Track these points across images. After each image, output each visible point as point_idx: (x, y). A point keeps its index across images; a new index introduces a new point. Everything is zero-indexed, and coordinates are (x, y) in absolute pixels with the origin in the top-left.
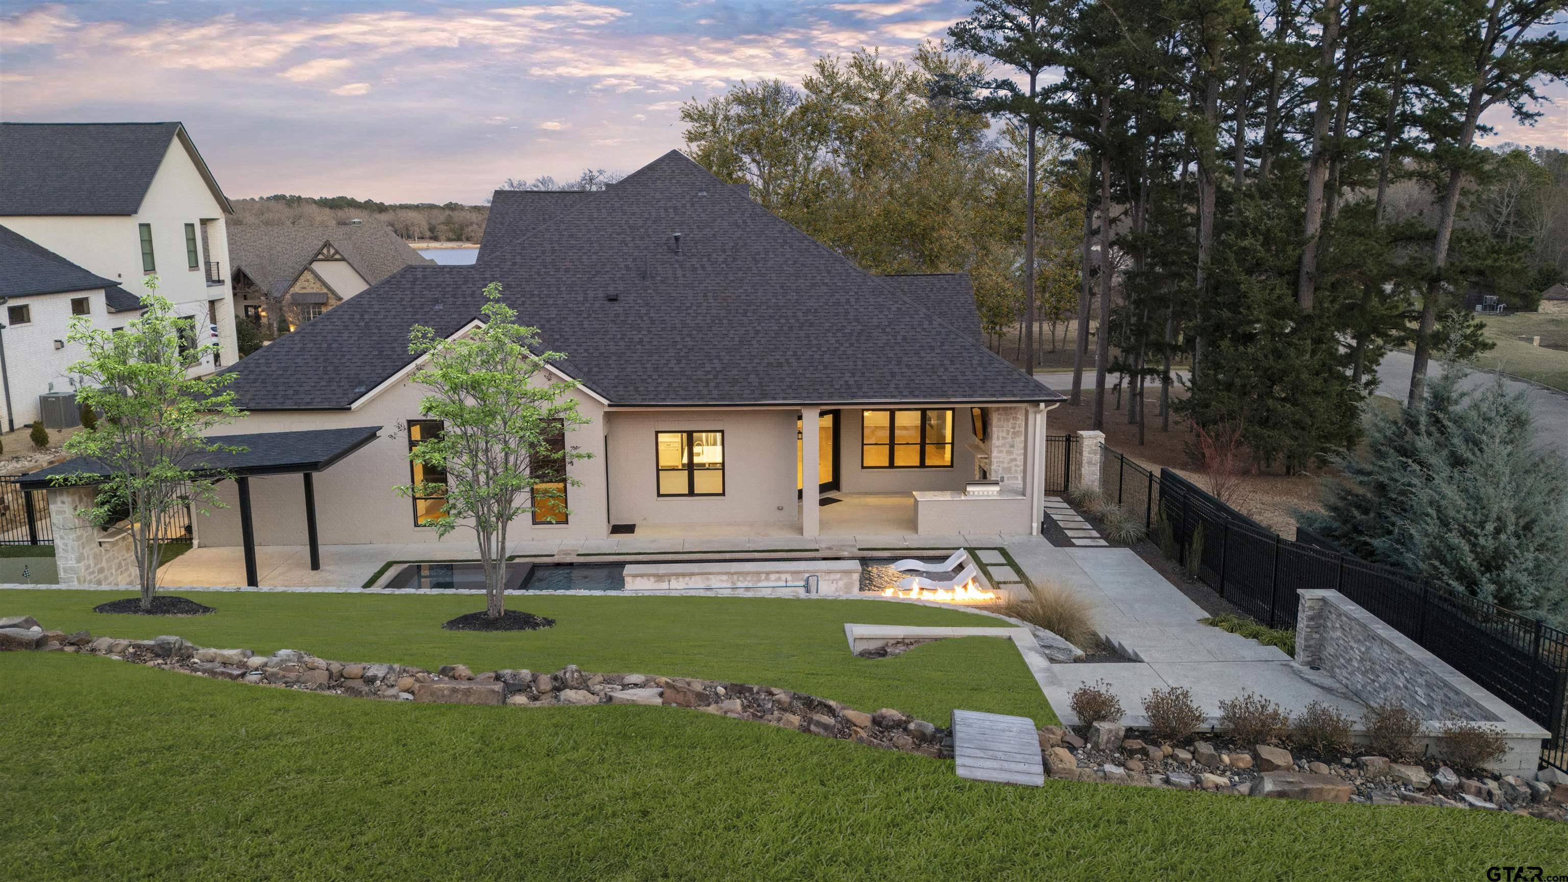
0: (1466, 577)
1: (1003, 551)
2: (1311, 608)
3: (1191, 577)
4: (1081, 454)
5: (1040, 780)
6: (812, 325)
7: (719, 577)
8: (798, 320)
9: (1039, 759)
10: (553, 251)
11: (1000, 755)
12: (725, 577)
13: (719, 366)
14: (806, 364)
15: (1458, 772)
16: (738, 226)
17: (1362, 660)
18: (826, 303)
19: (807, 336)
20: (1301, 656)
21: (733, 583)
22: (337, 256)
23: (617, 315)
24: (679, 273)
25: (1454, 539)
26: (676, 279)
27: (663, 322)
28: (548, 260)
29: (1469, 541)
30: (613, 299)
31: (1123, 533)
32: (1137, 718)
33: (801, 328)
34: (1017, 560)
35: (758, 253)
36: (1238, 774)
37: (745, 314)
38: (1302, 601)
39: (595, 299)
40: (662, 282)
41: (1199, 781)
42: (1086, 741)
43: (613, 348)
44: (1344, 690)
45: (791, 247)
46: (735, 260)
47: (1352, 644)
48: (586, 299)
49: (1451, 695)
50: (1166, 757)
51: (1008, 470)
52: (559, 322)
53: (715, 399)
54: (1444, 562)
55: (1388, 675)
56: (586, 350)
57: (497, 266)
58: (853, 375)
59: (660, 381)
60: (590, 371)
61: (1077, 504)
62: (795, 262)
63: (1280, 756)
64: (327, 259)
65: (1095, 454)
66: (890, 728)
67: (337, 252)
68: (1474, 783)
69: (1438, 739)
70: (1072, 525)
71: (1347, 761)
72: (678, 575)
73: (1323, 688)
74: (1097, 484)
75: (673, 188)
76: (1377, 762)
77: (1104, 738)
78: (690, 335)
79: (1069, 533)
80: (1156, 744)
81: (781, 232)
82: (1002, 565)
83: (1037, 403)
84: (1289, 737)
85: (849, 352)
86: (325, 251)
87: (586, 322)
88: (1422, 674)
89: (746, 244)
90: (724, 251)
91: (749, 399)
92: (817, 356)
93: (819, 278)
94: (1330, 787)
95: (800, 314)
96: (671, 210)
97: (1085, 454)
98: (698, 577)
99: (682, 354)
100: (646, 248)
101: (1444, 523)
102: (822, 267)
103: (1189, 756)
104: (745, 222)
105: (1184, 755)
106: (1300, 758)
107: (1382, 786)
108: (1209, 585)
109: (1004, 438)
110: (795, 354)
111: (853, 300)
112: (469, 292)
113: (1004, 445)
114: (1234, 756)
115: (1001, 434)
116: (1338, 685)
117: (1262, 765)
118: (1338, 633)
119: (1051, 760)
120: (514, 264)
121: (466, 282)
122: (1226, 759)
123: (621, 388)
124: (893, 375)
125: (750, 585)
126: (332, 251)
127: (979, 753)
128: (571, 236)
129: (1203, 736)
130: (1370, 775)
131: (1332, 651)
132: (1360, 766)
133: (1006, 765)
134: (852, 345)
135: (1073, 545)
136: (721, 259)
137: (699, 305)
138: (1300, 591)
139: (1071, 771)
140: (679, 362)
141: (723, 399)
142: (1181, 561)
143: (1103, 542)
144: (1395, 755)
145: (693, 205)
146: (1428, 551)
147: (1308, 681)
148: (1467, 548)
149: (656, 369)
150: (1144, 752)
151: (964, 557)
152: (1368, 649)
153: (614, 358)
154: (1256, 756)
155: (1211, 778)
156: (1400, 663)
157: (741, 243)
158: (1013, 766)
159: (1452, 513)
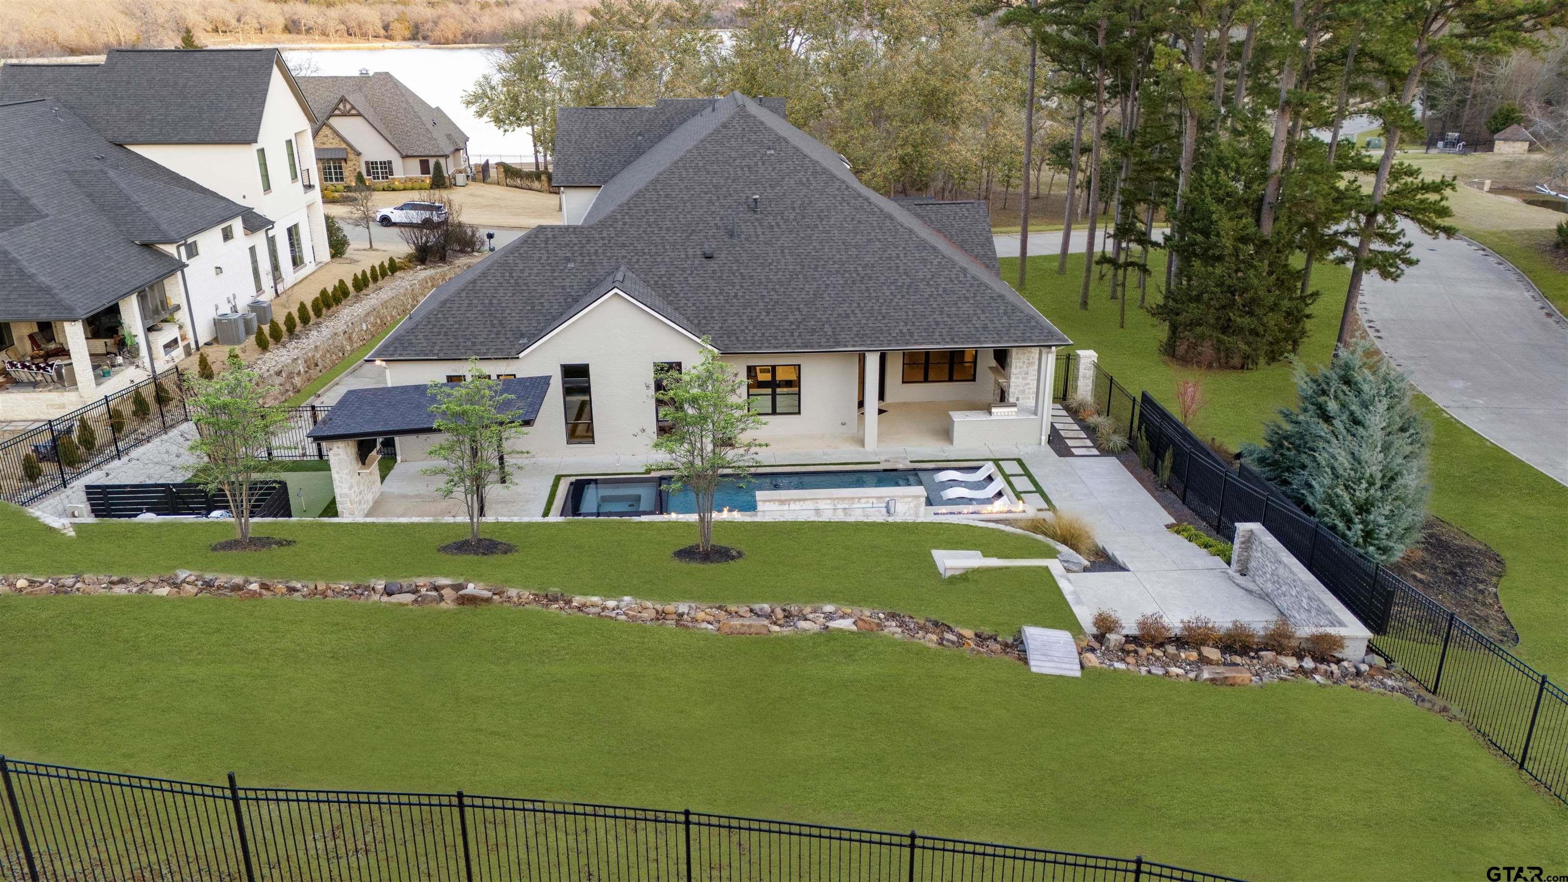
0: (1346, 515)
1: (1019, 461)
2: (1243, 536)
3: (1161, 486)
4: (1078, 370)
5: (1078, 674)
6: (870, 278)
7: (824, 502)
8: (858, 274)
9: (1078, 661)
10: (655, 211)
11: (1055, 659)
12: (829, 501)
13: (800, 318)
14: (868, 315)
15: (1314, 659)
16: (803, 184)
17: (1272, 574)
18: (880, 258)
19: (868, 289)
20: (1234, 566)
21: (835, 505)
22: (353, 112)
23: (714, 272)
24: (759, 230)
25: (1340, 491)
26: (757, 236)
27: (751, 277)
28: (652, 219)
29: (1350, 493)
30: (709, 257)
31: (1111, 445)
32: (1131, 628)
33: (861, 282)
34: (1032, 470)
35: (822, 211)
36: (1189, 665)
37: (816, 269)
38: (1237, 531)
39: (695, 256)
40: (746, 239)
41: (1167, 672)
42: (1102, 645)
43: (714, 301)
44: (1260, 592)
45: (848, 204)
46: (804, 217)
47: (1267, 563)
48: (687, 257)
49: (1321, 606)
50: (1148, 654)
51: (1023, 392)
52: (669, 279)
53: (798, 347)
54: (1333, 506)
55: (1287, 587)
56: (694, 304)
57: (611, 225)
58: (906, 324)
59: (755, 331)
60: (699, 324)
61: (1074, 412)
62: (853, 219)
63: (1212, 653)
64: (343, 115)
65: (1089, 370)
66: (986, 639)
67: (353, 108)
68: (1323, 667)
69: (1307, 639)
70: (1071, 434)
71: (1252, 654)
72: (795, 500)
73: (1246, 590)
74: (1089, 393)
75: (744, 147)
76: (1268, 655)
77: (1112, 644)
78: (774, 289)
79: (1070, 443)
80: (1142, 646)
81: (838, 190)
82: (1021, 475)
83: (1050, 346)
84: (1220, 639)
85: (902, 303)
86: (341, 106)
87: (690, 279)
88: (1306, 590)
89: (811, 202)
90: (794, 209)
91: (826, 347)
92: (876, 308)
93: (873, 234)
94: (1239, 675)
95: (860, 269)
96: (746, 169)
97: (1081, 370)
98: (809, 502)
99: (770, 307)
100: (730, 207)
101: (1336, 476)
102: (875, 224)
103: (1162, 654)
104: (808, 179)
105: (1159, 653)
106: (1225, 654)
107: (1269, 669)
108: (1175, 493)
109: (1020, 367)
110: (859, 305)
111: (902, 255)
112: (592, 251)
113: (1020, 373)
114: (1188, 653)
115: (1018, 365)
116: (1256, 588)
117: (1204, 660)
118: (1259, 555)
119: (1084, 661)
120: (624, 224)
121: (588, 242)
122: (1183, 655)
123: (725, 338)
124: (937, 323)
125: (847, 506)
126: (348, 107)
127: (1044, 658)
128: (667, 196)
129: (1170, 640)
130: (1264, 663)
131: (1255, 565)
132: (1259, 658)
133: (1059, 665)
134: (903, 296)
135: (1073, 455)
136: (792, 217)
137: (779, 262)
138: (1237, 524)
139: (1095, 667)
140: (768, 314)
141: (806, 347)
142: (1155, 471)
143: (1095, 452)
144: (1280, 650)
145: (763, 163)
146: (1323, 496)
147: (1238, 585)
148: (1347, 499)
149: (751, 321)
150: (1136, 652)
151: (993, 470)
152: (1276, 568)
153: (717, 311)
154: (1200, 654)
155: (1174, 670)
156: (1294, 581)
157: (806, 200)
158: (1064, 666)
159: (1341, 472)
